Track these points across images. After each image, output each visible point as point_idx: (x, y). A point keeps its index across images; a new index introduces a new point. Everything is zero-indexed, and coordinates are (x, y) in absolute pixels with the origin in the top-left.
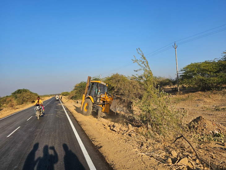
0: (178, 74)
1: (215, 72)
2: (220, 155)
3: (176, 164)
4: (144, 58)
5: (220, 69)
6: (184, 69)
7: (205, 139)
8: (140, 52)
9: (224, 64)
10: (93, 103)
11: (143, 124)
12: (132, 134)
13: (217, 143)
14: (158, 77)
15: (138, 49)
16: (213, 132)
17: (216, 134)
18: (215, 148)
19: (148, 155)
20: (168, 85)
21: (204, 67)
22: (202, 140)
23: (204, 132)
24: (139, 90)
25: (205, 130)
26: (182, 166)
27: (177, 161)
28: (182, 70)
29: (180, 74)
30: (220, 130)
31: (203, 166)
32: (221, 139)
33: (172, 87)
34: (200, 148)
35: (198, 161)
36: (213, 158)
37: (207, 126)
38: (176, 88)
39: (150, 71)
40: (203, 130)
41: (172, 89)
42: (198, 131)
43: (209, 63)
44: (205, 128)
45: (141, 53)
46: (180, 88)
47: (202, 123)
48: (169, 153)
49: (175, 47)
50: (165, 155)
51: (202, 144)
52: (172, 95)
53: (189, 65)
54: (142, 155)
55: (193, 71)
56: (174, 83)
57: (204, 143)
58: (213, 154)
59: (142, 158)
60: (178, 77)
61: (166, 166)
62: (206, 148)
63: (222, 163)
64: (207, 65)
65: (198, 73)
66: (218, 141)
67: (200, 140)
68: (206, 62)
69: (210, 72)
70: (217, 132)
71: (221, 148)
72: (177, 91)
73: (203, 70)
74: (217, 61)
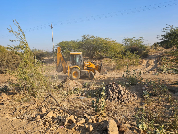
0: (54, 48)
1: (77, 49)
2: (76, 102)
3: (44, 118)
4: (21, 30)
5: (80, 47)
6: (57, 44)
7: (69, 94)
8: (16, 24)
9: (82, 44)
10: (80, 70)
11: (16, 91)
12: (5, 102)
13: (76, 95)
14: (38, 49)
15: (15, 21)
16: (74, 88)
17: (75, 89)
18: (74, 98)
19: (20, 118)
20: (47, 56)
21: (71, 44)
22: (67, 95)
23: (68, 89)
24: (19, 60)
25: (69, 87)
26: (48, 118)
27: (45, 116)
28: (56, 46)
29: (55, 48)
30: (77, 86)
31: (64, 113)
32: (78, 92)
33: (50, 58)
34: (65, 101)
35: (61, 111)
36: (71, 105)
37: (70, 85)
38: (52, 59)
39: (26, 42)
40: (68, 87)
41: (50, 59)
42: (65, 89)
43: (74, 42)
44: (69, 86)
45: (18, 25)
46: (55, 59)
47: (67, 83)
48: (40, 111)
49: (51, 27)
50: (36, 113)
51: (66, 98)
52: (50, 64)
53: (61, 42)
54: (13, 120)
55: (64, 46)
56: (51, 55)
57: (67, 97)
58: (72, 103)
59: (12, 123)
60: (54, 50)
61: (35, 123)
62: (69, 100)
63: (76, 108)
64: (73, 43)
65: (67, 48)
66: (76, 93)
67: (65, 95)
68: (72, 41)
69: (74, 48)
70: (76, 88)
71: (77, 98)
72: (53, 61)
73: (71, 46)
74: (78, 42)
